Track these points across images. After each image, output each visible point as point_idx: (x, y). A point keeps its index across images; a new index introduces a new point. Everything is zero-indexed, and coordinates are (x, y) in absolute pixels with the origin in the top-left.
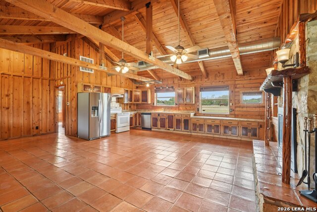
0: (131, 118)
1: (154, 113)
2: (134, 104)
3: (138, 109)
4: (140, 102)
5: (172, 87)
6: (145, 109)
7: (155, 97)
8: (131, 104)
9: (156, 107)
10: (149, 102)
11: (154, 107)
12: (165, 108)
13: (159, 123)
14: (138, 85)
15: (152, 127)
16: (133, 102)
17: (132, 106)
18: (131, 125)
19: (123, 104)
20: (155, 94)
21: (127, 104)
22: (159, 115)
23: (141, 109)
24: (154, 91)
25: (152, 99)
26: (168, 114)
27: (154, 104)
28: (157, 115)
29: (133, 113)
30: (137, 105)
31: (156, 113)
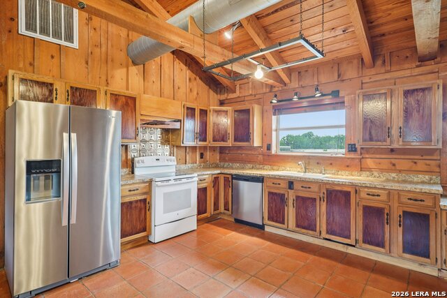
0: (202, 192)
1: (274, 178)
2: (213, 149)
3: (225, 160)
4: (230, 143)
5: (336, 94)
6: (244, 161)
7: (274, 127)
8: (205, 148)
9: (276, 156)
10: (257, 142)
11: (270, 156)
12: (309, 161)
13: (291, 213)
14: (223, 97)
15: (266, 221)
16: (210, 142)
17: (208, 154)
18: (201, 209)
19: (178, 147)
20: (274, 118)
21: (194, 148)
22: (291, 184)
23: (233, 160)
24: (272, 111)
25: (266, 134)
26: (327, 183)
27: (269, 148)
28: (284, 185)
29: (208, 174)
30: (222, 150)
31: (280, 178)
